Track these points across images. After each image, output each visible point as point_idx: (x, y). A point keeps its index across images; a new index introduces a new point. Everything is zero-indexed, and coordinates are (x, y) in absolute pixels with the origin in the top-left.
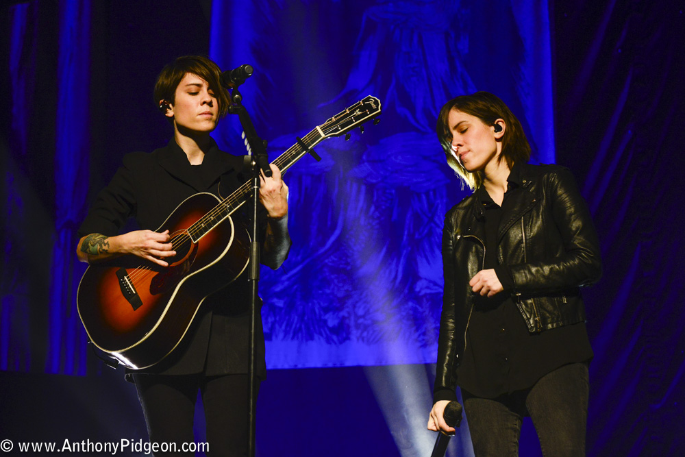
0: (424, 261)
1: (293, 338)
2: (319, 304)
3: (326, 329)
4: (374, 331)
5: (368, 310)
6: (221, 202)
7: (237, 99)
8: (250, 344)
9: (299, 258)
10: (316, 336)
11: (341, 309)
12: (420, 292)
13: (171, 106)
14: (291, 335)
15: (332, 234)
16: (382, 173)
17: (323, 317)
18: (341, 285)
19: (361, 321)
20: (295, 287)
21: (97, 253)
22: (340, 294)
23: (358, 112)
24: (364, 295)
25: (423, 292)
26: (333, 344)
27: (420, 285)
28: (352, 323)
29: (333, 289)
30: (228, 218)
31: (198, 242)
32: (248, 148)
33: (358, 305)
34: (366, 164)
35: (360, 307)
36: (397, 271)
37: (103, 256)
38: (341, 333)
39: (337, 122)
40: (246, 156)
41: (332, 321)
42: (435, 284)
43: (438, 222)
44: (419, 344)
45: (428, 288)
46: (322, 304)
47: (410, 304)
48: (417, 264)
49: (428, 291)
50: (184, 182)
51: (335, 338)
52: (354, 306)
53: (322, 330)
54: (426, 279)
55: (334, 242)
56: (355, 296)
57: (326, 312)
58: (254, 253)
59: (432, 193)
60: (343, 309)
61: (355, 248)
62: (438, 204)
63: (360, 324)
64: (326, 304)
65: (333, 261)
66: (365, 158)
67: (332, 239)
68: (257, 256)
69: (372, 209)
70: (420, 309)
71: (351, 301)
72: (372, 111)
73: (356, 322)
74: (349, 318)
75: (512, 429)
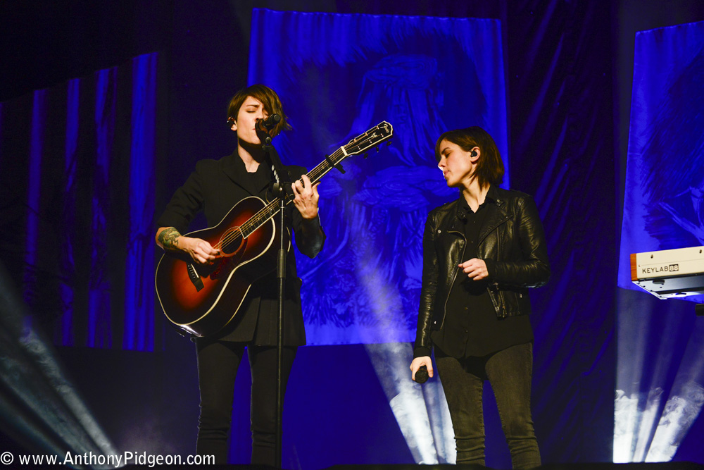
0: (410, 263)
1: (310, 323)
2: (330, 296)
3: (336, 316)
4: (372, 317)
5: (368, 302)
6: (266, 205)
7: (268, 140)
8: (278, 327)
10: (328, 321)
11: (347, 300)
12: (407, 287)
13: (235, 122)
14: (309, 321)
15: (340, 243)
16: (378, 197)
17: (333, 307)
18: (347, 282)
19: (362, 309)
20: (312, 284)
21: (169, 245)
22: (347, 289)
23: (374, 136)
25: (409, 288)
26: (341, 327)
27: (407, 282)
28: (355, 311)
29: (341, 285)
30: (271, 219)
31: (247, 239)
32: (277, 177)
33: (360, 298)
34: (366, 190)
36: (390, 272)
38: (347, 319)
39: (358, 143)
41: (340, 310)
42: (418, 282)
43: (421, 235)
45: (413, 284)
46: (332, 296)
47: (400, 297)
48: (405, 266)
49: (413, 287)
50: (241, 187)
51: (342, 322)
52: (357, 298)
53: (333, 316)
54: (411, 278)
55: (341, 250)
56: (358, 291)
57: (336, 303)
58: (282, 258)
59: (416, 212)
60: (348, 301)
61: (358, 254)
62: (421, 221)
63: (361, 312)
64: (334, 297)
65: (341, 264)
66: (365, 186)
67: (340, 247)
68: (284, 260)
69: (371, 224)
70: (407, 301)
71: (354, 295)
72: (386, 134)
73: (358, 310)
74: (353, 307)
75: (478, 389)
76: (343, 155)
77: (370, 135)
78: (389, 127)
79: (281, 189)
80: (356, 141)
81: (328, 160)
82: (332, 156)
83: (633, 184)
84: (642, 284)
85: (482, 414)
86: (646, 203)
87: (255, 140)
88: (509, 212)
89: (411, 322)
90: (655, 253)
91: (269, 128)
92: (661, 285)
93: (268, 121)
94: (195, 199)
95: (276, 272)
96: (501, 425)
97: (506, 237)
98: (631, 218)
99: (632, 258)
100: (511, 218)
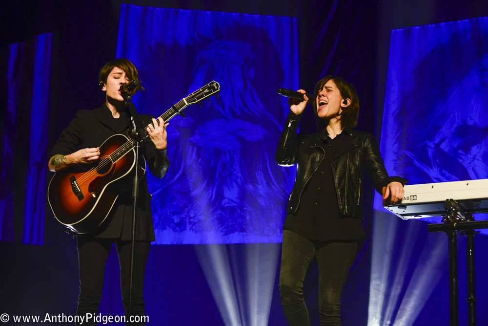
0: (227, 189)
3: (173, 224)
4: (199, 226)
5: (196, 214)
6: (129, 140)
7: (129, 99)
10: (167, 227)
12: (224, 205)
13: (105, 85)
15: (178, 172)
16: (206, 140)
17: (172, 218)
18: (182, 200)
19: (192, 220)
21: (59, 164)
22: (181, 205)
23: (207, 91)
24: (194, 206)
25: (226, 205)
26: (177, 232)
27: (224, 201)
28: (187, 221)
29: (178, 202)
30: (132, 150)
31: (115, 164)
32: (134, 125)
33: (191, 211)
34: (197, 135)
36: (212, 194)
38: (181, 226)
39: (195, 96)
41: (176, 220)
42: (233, 201)
43: (235, 168)
44: (223, 233)
45: (228, 203)
46: (171, 210)
47: (219, 212)
48: (223, 190)
49: (229, 205)
50: (109, 128)
51: (178, 229)
52: (189, 212)
53: (171, 224)
54: (228, 198)
55: (179, 177)
56: (189, 207)
57: (173, 215)
58: (136, 183)
59: (232, 152)
60: (182, 214)
61: (190, 181)
62: (235, 158)
63: (192, 222)
65: (178, 188)
66: (196, 132)
67: (178, 175)
68: (138, 184)
69: (200, 160)
70: (224, 215)
71: (187, 209)
72: (215, 90)
73: (189, 220)
74: (186, 218)
76: (185, 104)
77: (203, 91)
78: (217, 85)
79: (137, 134)
80: (193, 94)
81: (174, 108)
82: (176, 105)
83: (386, 137)
84: (391, 208)
86: (396, 151)
89: (226, 230)
91: (130, 90)
92: (404, 210)
93: (129, 85)
95: (132, 191)
100: (359, 147)
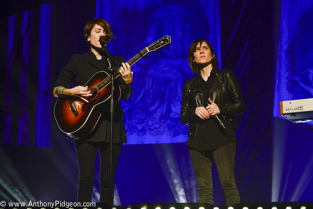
0: (173, 105)
2: (135, 121)
3: (137, 130)
4: (155, 131)
5: (153, 124)
6: (109, 76)
7: (106, 46)
9: (128, 104)
10: (134, 133)
12: (172, 117)
13: (89, 37)
15: (140, 95)
16: (158, 73)
17: (136, 126)
18: (143, 114)
19: (150, 127)
20: (126, 115)
21: (61, 95)
22: (143, 118)
23: (162, 42)
24: (151, 118)
25: (173, 117)
26: (140, 136)
27: (172, 114)
29: (140, 116)
31: (100, 91)
32: (110, 64)
33: (149, 121)
34: (152, 70)
35: (150, 122)
36: (163, 109)
37: (63, 96)
38: (143, 132)
40: (109, 67)
41: (140, 127)
42: (177, 114)
43: (178, 91)
44: (171, 136)
45: (174, 115)
46: (136, 121)
47: (168, 121)
48: (171, 107)
49: (175, 117)
51: (140, 133)
52: (148, 122)
53: (136, 131)
54: (174, 112)
55: (140, 99)
56: (148, 118)
57: (137, 124)
58: (112, 103)
59: (176, 81)
60: (143, 123)
62: (178, 85)
63: (150, 129)
64: (137, 121)
65: (140, 106)
66: (152, 68)
67: (140, 97)
69: (154, 86)
70: (172, 123)
71: (146, 120)
72: (168, 42)
73: (148, 127)
74: (146, 126)
75: (208, 166)
76: (147, 51)
77: (160, 42)
78: (169, 38)
79: (112, 70)
80: (153, 45)
81: (140, 54)
82: (141, 52)
83: (281, 67)
84: (285, 116)
85: (211, 178)
86: (287, 76)
87: (99, 46)
88: (223, 80)
89: (174, 134)
90: (292, 101)
91: (106, 40)
92: (294, 117)
94: (72, 73)
96: (220, 183)
97: (222, 92)
98: (279, 84)
99: (280, 104)
100: (224, 83)
